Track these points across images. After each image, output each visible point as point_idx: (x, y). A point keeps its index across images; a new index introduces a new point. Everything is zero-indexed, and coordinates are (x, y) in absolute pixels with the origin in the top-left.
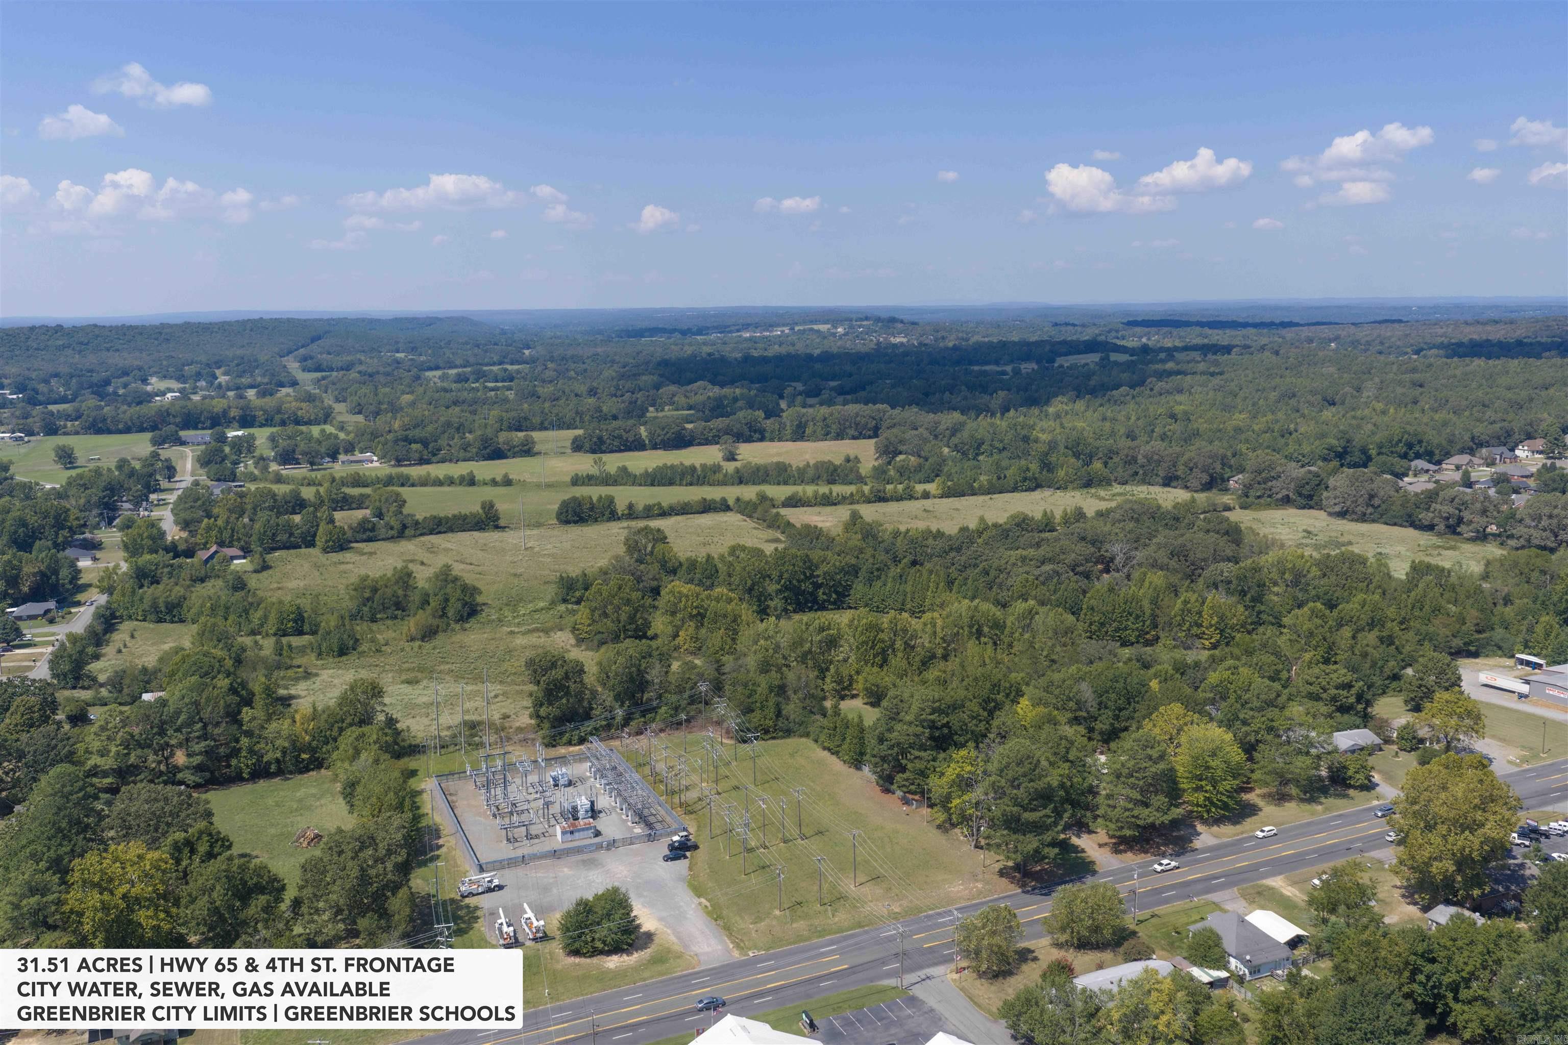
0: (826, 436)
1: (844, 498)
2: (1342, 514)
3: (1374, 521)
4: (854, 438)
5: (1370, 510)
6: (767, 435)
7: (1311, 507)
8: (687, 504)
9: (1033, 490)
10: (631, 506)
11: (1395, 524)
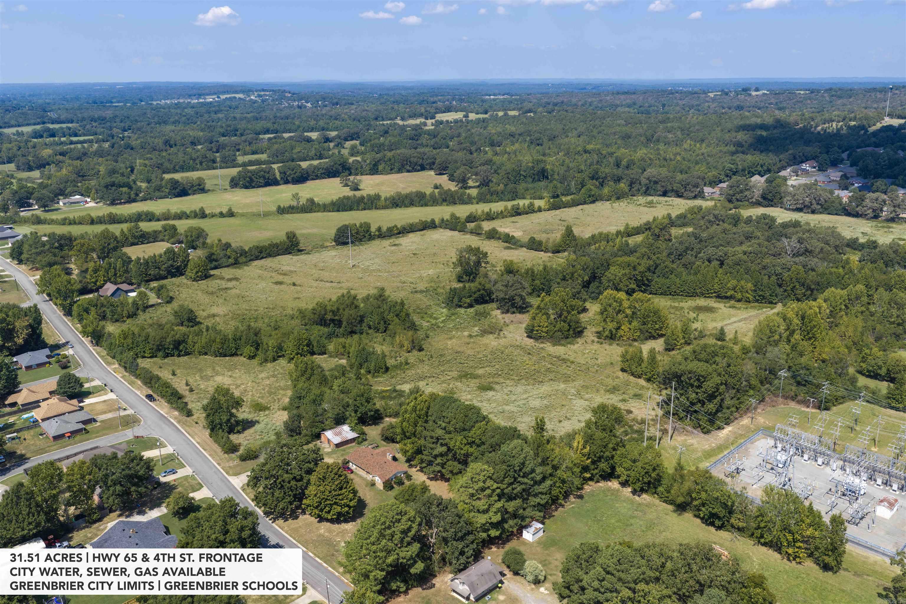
0: (391, 171)
1: (498, 214)
2: (799, 210)
3: (821, 213)
4: (408, 171)
5: (819, 207)
6: (353, 171)
7: (772, 206)
8: (412, 225)
9: (593, 202)
10: (379, 229)
11: (836, 214)
